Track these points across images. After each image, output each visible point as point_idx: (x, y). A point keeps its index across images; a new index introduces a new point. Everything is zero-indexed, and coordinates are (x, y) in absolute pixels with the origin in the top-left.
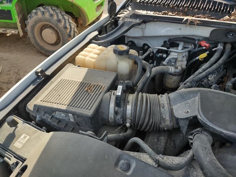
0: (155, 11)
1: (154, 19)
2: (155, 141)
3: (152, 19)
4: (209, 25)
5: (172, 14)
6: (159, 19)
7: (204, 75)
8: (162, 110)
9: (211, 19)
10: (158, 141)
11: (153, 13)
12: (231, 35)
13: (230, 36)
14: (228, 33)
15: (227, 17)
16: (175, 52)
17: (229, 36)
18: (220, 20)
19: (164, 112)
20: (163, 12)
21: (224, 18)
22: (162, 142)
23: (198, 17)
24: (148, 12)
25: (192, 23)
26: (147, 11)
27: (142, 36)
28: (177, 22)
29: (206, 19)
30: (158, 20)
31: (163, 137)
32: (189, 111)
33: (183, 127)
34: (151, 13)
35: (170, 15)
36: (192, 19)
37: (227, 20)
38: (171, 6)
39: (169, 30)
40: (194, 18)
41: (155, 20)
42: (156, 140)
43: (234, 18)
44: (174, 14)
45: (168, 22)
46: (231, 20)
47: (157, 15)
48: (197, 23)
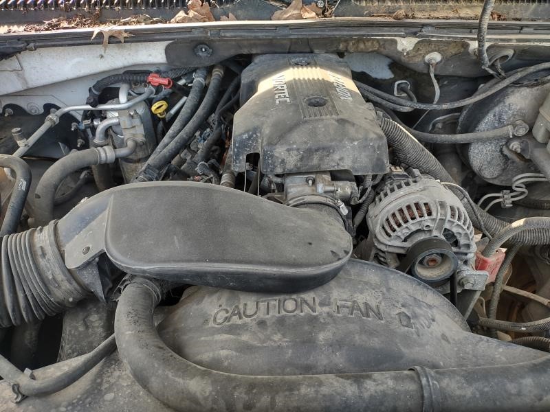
0: (29, 23)
1: (28, 45)
2: (79, 331)
3: (22, 45)
4: (150, 38)
5: (69, 23)
6: (39, 42)
7: (172, 149)
8: (42, 262)
9: (152, 23)
10: (87, 327)
11: (25, 30)
12: (204, 50)
13: (202, 53)
14: (196, 47)
15: (181, 14)
16: (113, 110)
17: (200, 54)
18: (170, 23)
19: (48, 265)
20: (47, 22)
21: (177, 16)
22: (98, 327)
23: (125, 24)
24: (11, 27)
25: (113, 39)
26: (9, 27)
27: (25, 88)
28: (82, 42)
29: (143, 26)
30: (37, 44)
31: (96, 316)
32: (90, 246)
33: (93, 284)
34: (19, 30)
35: (66, 28)
36: (110, 30)
37: (183, 21)
38: (62, 6)
39: (79, 62)
40: (116, 27)
41: (32, 45)
42: (81, 329)
43: (195, 15)
44: (73, 25)
45: (62, 45)
46: (190, 20)
47: (33, 33)
48: (125, 38)
